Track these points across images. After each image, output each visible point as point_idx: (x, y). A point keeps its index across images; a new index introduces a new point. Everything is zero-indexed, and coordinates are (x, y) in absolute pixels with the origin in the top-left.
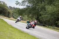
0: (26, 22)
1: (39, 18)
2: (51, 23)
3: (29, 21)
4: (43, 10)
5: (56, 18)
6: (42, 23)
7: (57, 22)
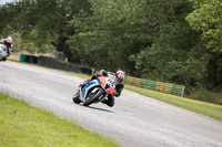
0: (18, 58)
1: (67, 42)
2: (111, 61)
3: (28, 54)
4: (82, 11)
5: (131, 41)
6: (77, 61)
7: (133, 56)
